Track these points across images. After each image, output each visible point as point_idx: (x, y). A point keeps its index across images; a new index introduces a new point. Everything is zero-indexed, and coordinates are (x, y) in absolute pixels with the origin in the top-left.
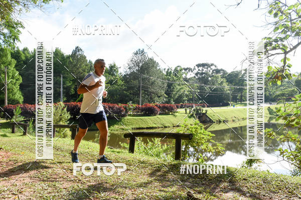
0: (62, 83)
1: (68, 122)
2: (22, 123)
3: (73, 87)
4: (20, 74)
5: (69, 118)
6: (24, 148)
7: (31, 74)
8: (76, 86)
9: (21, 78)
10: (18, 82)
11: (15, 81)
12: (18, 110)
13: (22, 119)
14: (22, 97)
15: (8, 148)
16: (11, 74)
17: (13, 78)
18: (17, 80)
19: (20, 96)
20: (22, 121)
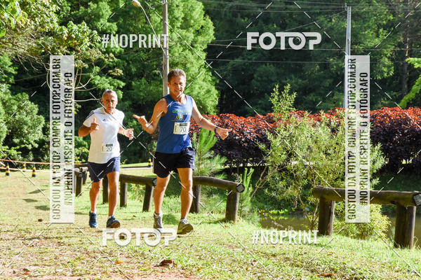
0: (349, 37)
1: (376, 182)
2: (220, 178)
3: (389, 51)
4: (207, 12)
5: (379, 165)
6: (236, 266)
7: (242, 8)
8: (400, 45)
9: (211, 24)
10: (200, 39)
11: (191, 36)
12: (205, 135)
13: (218, 164)
14: (215, 92)
15: (191, 262)
16: (179, 14)
17: (186, 25)
18: (198, 33)
19: (206, 86)
20: (220, 173)
